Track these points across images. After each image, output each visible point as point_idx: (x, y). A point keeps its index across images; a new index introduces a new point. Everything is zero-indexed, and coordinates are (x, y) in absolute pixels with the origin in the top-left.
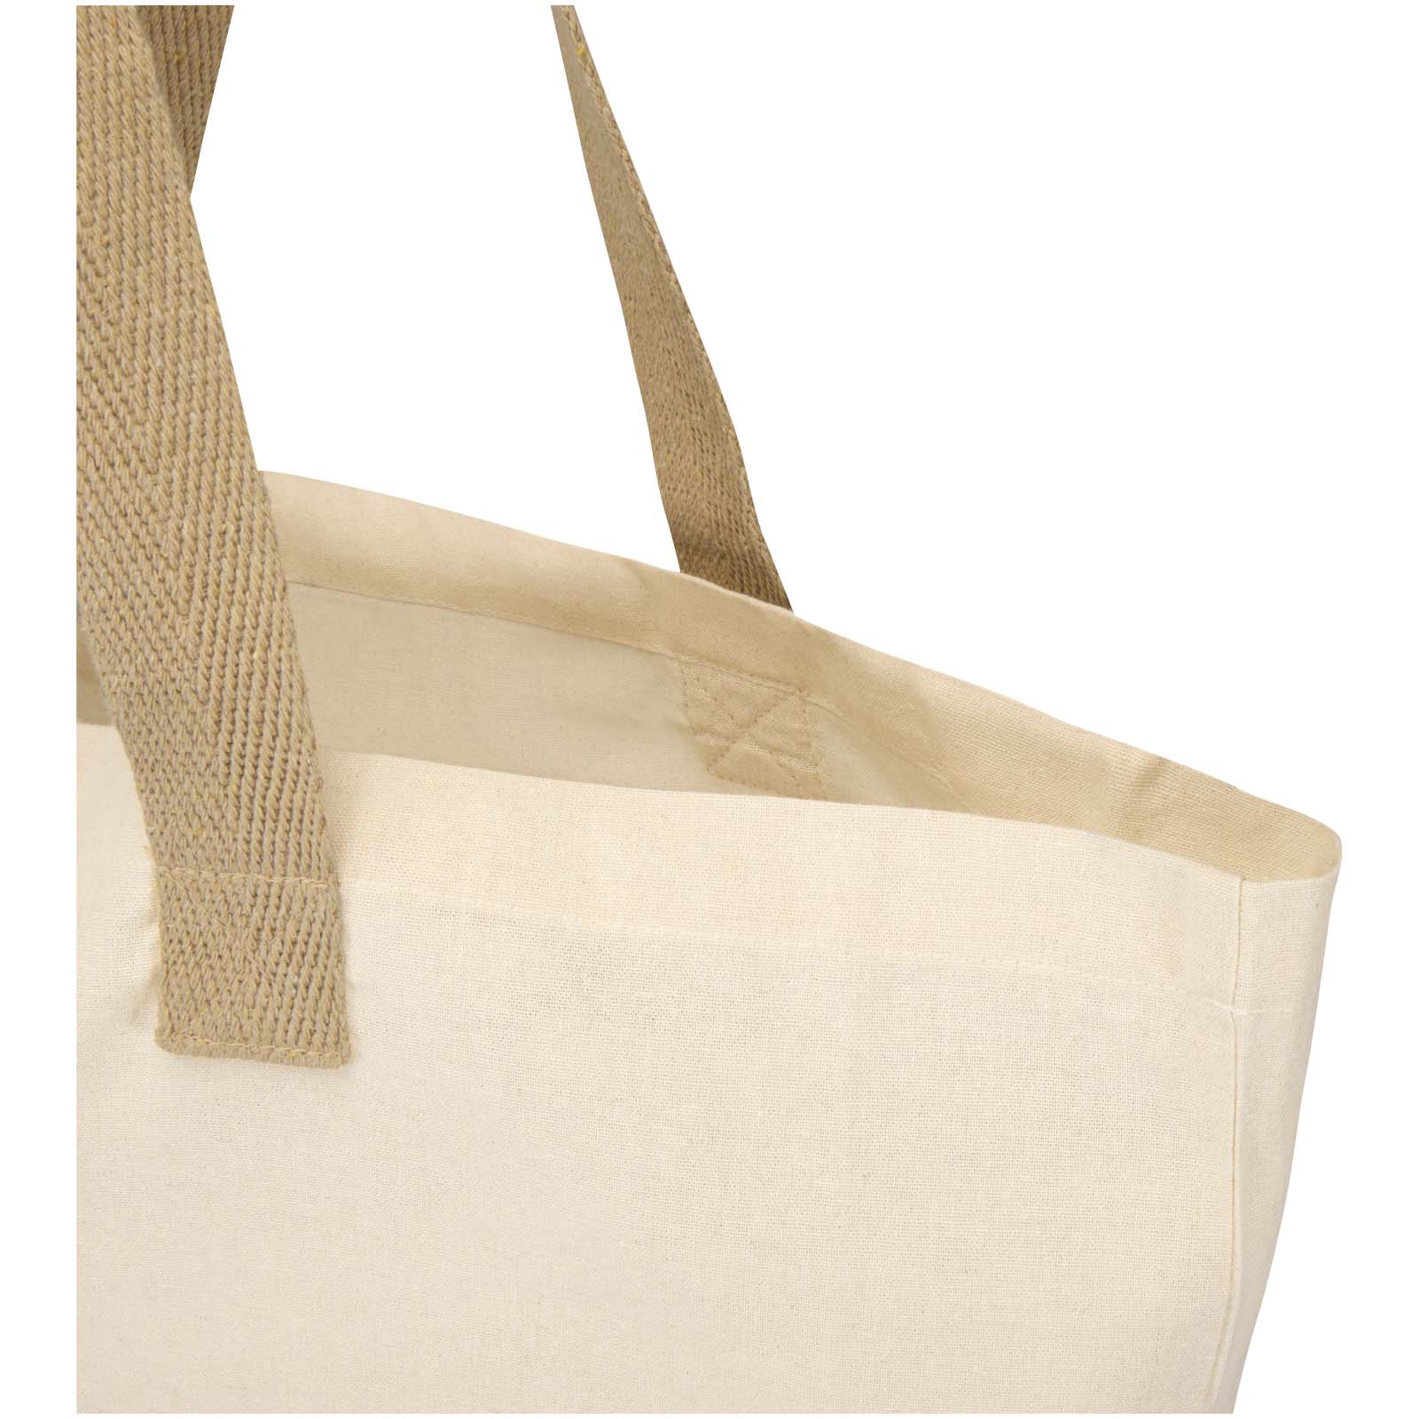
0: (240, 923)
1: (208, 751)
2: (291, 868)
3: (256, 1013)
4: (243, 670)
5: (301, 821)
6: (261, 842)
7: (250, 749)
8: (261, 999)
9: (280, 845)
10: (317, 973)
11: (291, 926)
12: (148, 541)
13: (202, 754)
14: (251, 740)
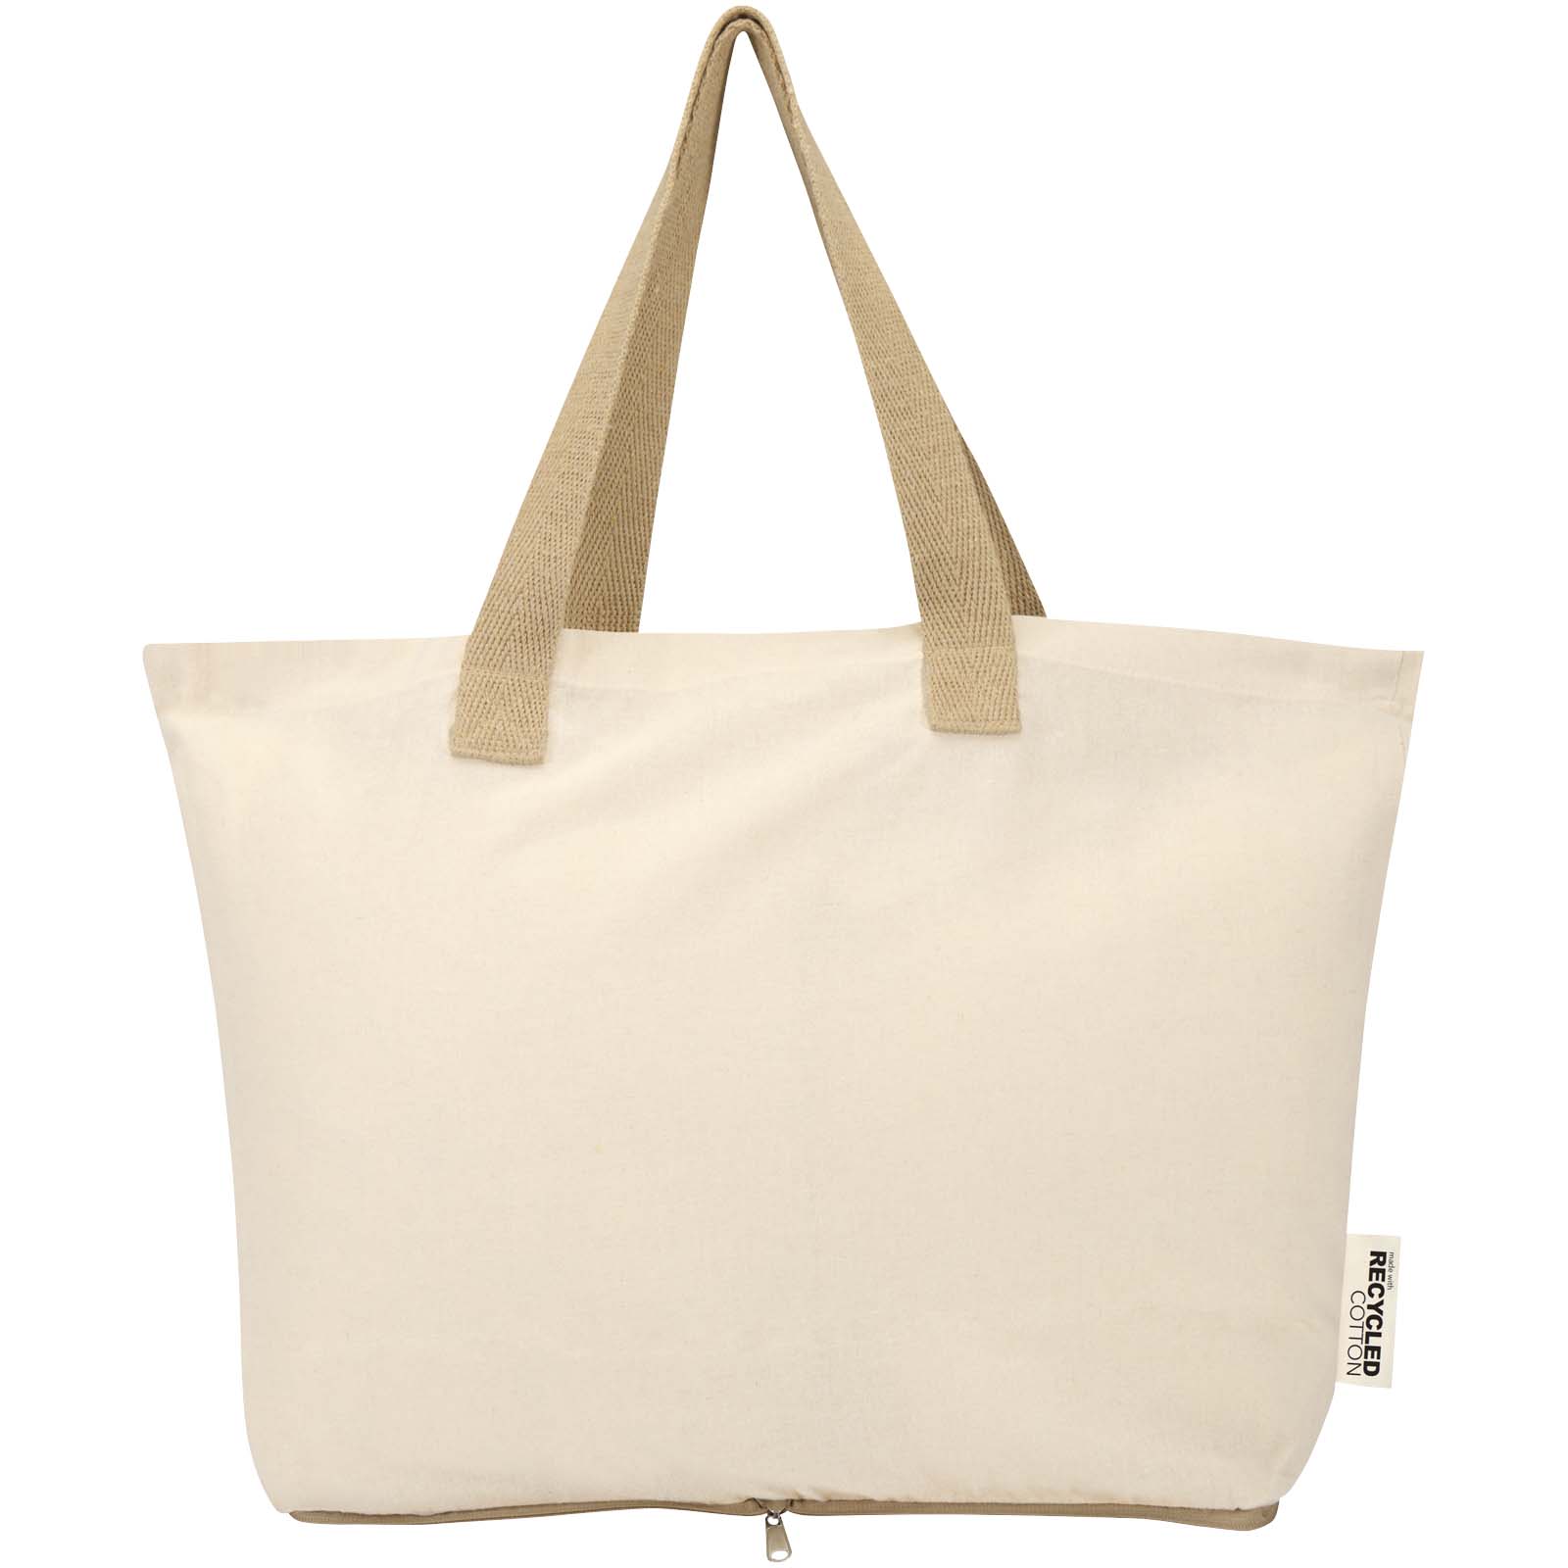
0: (969, 670)
1: (957, 588)
2: (994, 642)
3: (978, 708)
4: (971, 547)
5: (1000, 619)
6: (980, 631)
7: (975, 585)
8: (980, 702)
9: (990, 632)
10: (1007, 687)
11: (994, 669)
12: (930, 489)
13: (953, 590)
14: (976, 580)
